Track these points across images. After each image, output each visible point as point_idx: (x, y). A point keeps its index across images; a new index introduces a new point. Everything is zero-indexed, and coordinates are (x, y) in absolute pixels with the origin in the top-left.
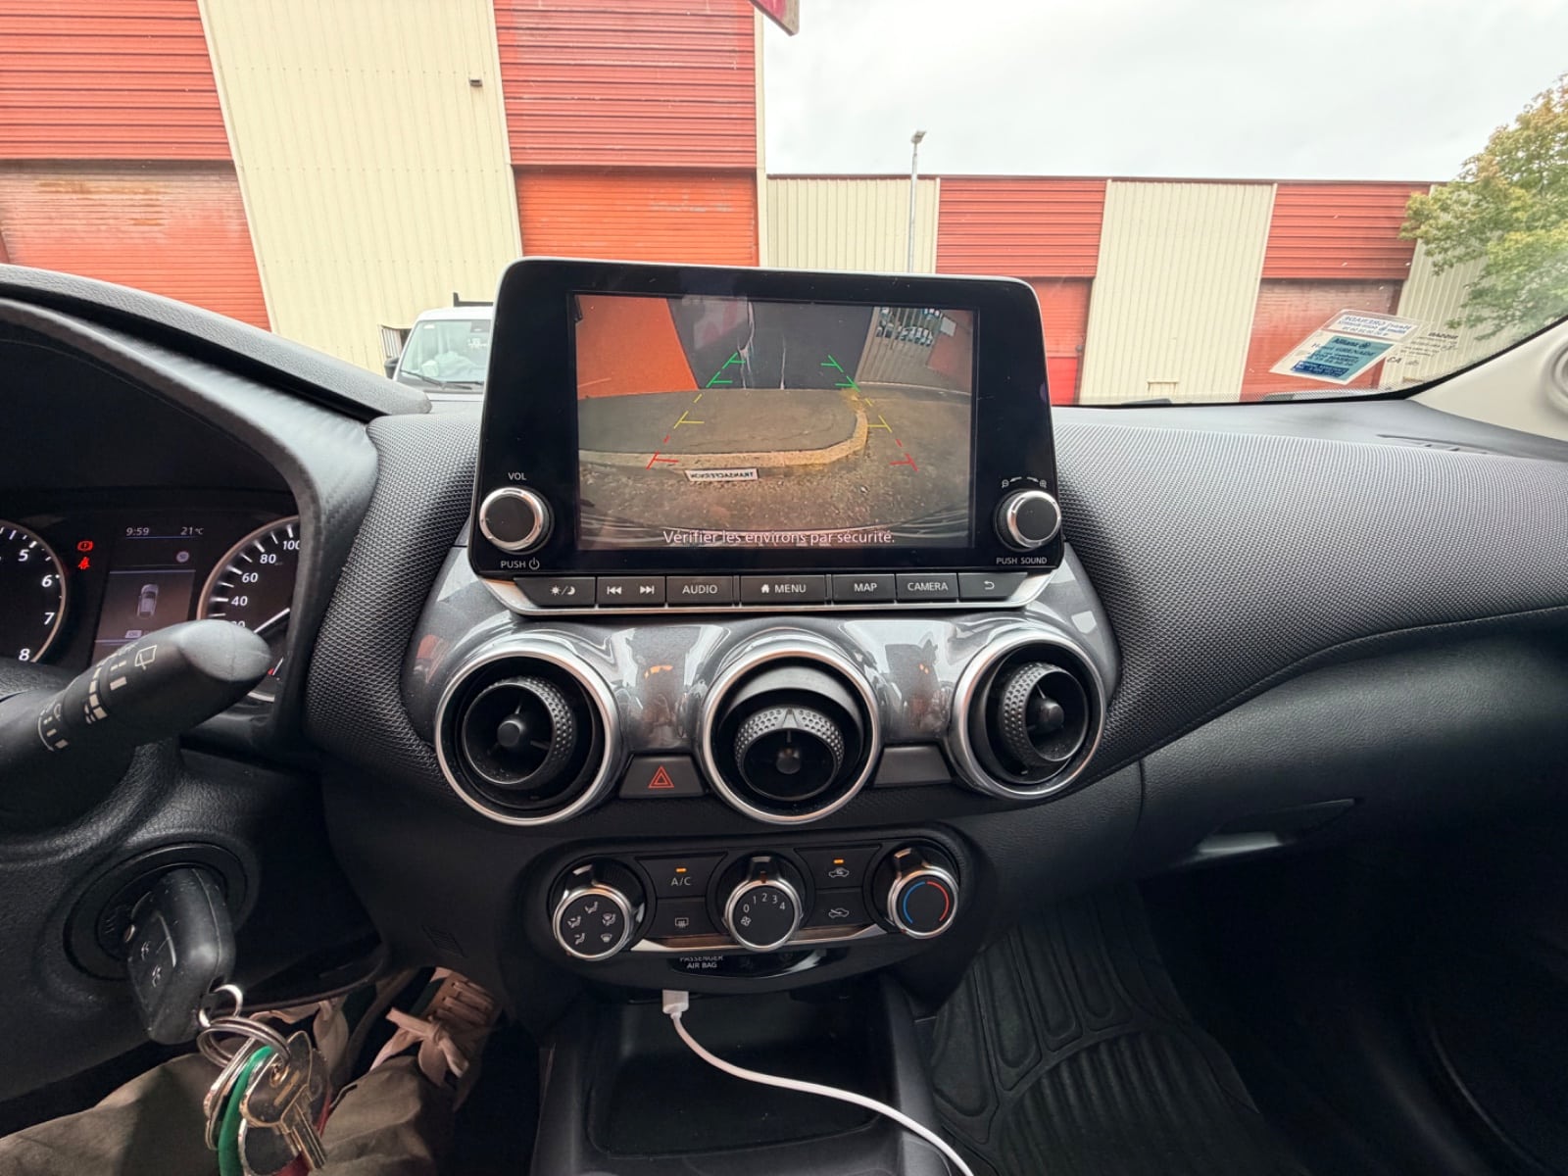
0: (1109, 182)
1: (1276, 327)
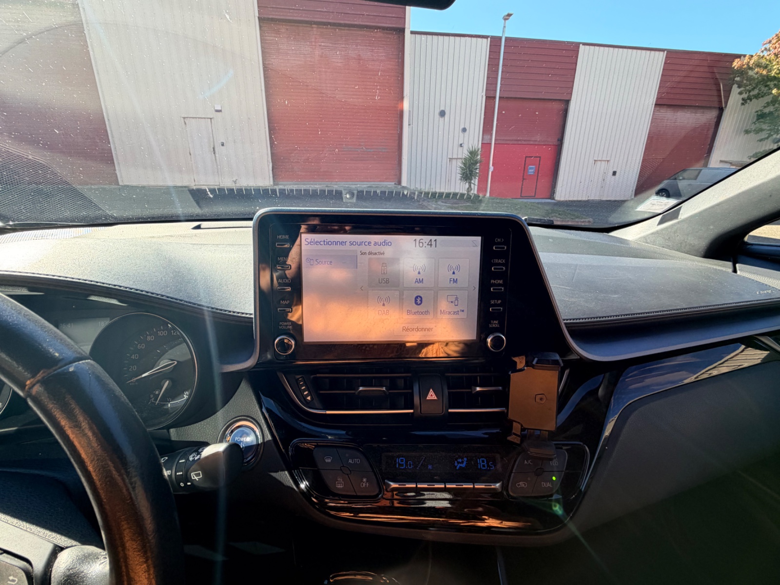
0: (581, 45)
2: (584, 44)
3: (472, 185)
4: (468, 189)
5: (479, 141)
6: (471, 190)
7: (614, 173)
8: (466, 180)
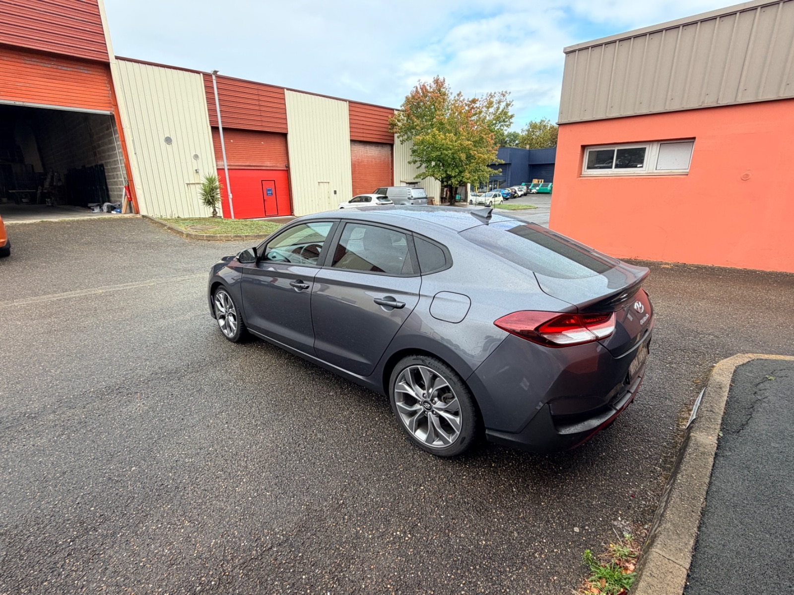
0: (285, 90)
1: (358, 159)
2: (288, 89)
3: (217, 209)
4: (213, 212)
5: (213, 167)
6: (217, 213)
7: (335, 192)
8: (209, 204)
